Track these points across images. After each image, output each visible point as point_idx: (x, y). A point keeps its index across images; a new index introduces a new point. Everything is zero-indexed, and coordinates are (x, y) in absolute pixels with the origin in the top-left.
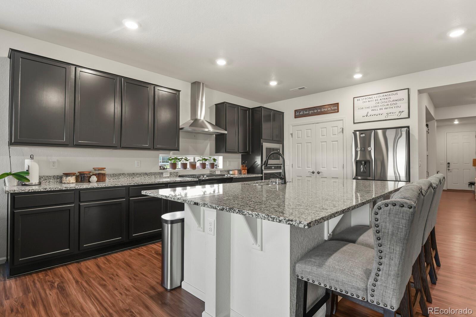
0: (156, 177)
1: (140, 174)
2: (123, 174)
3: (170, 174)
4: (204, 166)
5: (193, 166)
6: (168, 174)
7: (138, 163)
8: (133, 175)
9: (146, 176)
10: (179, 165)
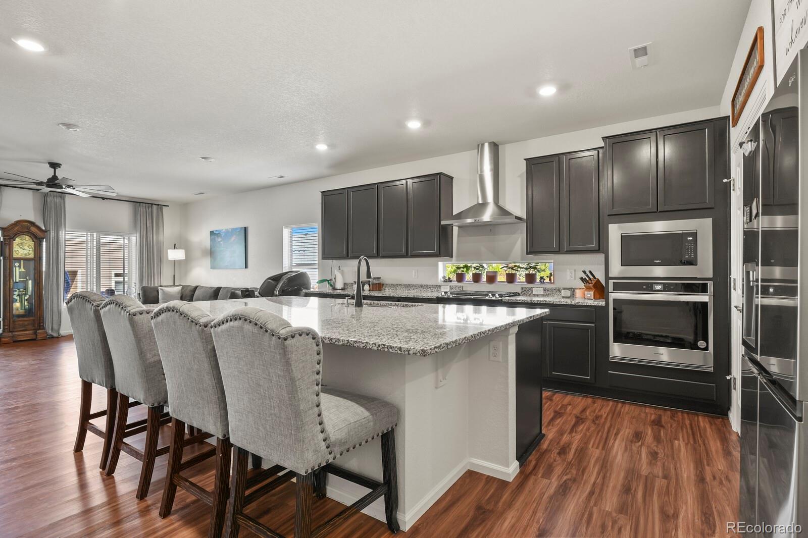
0: (433, 290)
1: (416, 286)
2: (400, 285)
3: (451, 288)
4: (511, 278)
5: (492, 278)
6: (447, 289)
7: (415, 273)
8: (408, 286)
9: (421, 289)
10: (469, 276)
